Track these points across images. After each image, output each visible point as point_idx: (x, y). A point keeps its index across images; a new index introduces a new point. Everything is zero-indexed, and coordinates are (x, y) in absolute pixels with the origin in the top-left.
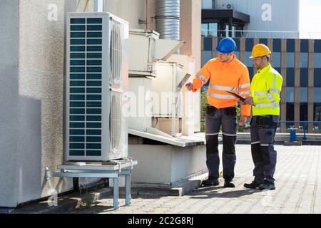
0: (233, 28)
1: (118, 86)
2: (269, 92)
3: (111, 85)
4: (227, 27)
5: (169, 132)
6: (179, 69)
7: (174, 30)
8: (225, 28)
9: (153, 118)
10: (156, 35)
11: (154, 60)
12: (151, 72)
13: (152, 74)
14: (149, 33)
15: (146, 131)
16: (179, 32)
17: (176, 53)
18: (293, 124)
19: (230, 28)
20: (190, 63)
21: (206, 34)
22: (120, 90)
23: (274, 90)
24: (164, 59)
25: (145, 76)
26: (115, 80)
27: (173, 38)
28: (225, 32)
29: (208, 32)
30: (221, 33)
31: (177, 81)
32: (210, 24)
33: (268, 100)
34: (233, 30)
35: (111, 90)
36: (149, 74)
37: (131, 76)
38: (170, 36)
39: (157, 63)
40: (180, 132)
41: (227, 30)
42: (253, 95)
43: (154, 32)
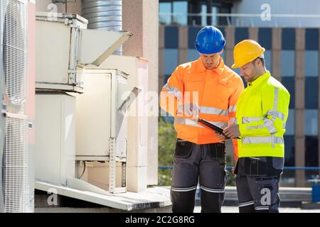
0: (214, 10)
1: (17, 108)
2: (266, 116)
3: (4, 107)
4: (204, 8)
5: (105, 186)
6: (121, 80)
7: (112, 14)
8: (200, 11)
9: (78, 162)
10: (82, 23)
11: (80, 65)
12: (74, 85)
13: (76, 89)
14: (70, 19)
15: (66, 185)
16: (120, 18)
17: (116, 53)
18: (316, 173)
19: (209, 11)
20: (140, 70)
21: (168, 21)
22: (21, 115)
23: (276, 114)
24: (96, 63)
25: (63, 92)
26: (12, 98)
27: (112, 28)
28: (200, 18)
29: (172, 17)
30: (194, 19)
31: (117, 100)
32: (176, 4)
33: (266, 130)
34: (215, 14)
35: (5, 115)
36: (70, 88)
37: (39, 92)
38: (105, 24)
39: (84, 70)
40: (124, 185)
41: (204, 14)
42: (239, 122)
43: (78, 17)
